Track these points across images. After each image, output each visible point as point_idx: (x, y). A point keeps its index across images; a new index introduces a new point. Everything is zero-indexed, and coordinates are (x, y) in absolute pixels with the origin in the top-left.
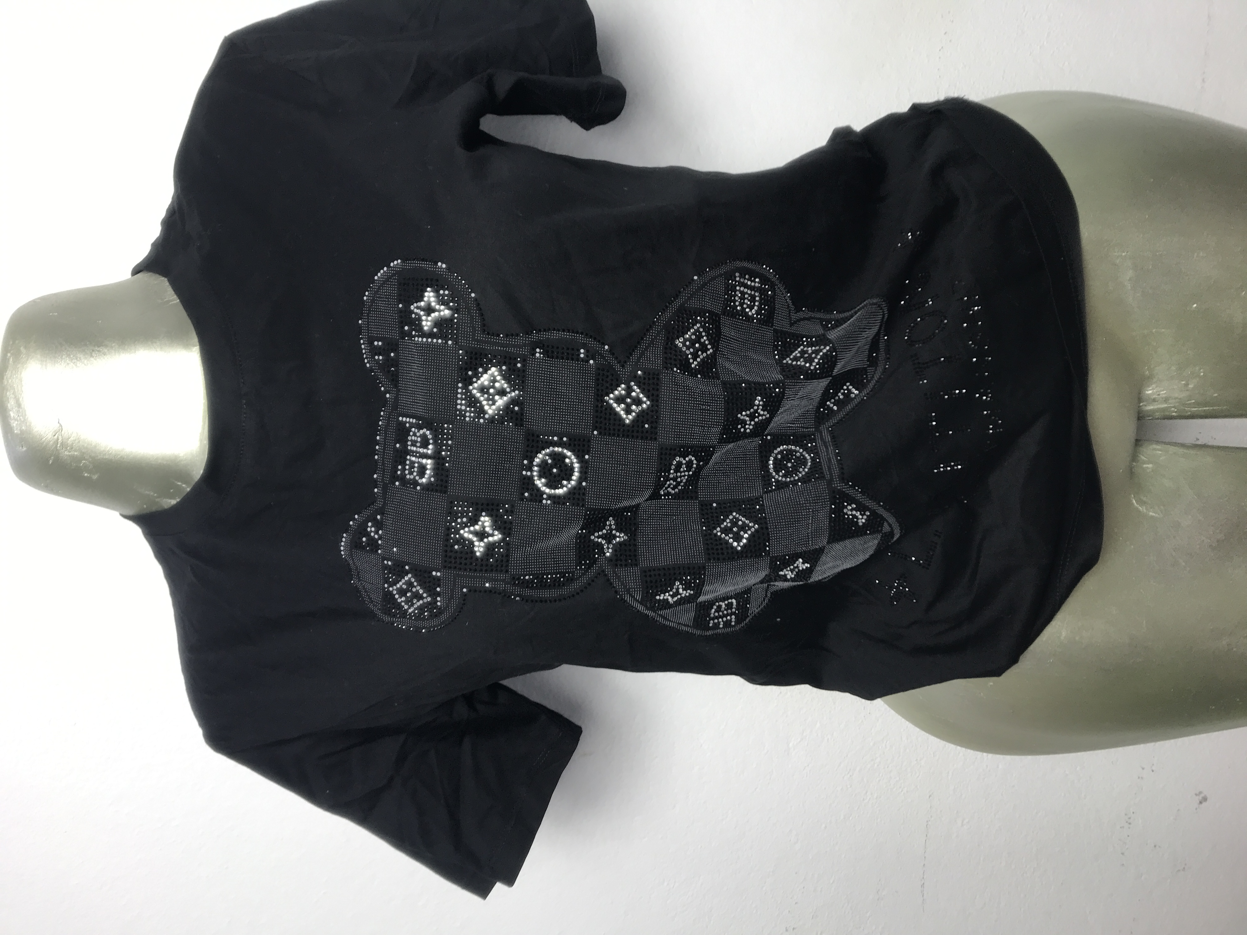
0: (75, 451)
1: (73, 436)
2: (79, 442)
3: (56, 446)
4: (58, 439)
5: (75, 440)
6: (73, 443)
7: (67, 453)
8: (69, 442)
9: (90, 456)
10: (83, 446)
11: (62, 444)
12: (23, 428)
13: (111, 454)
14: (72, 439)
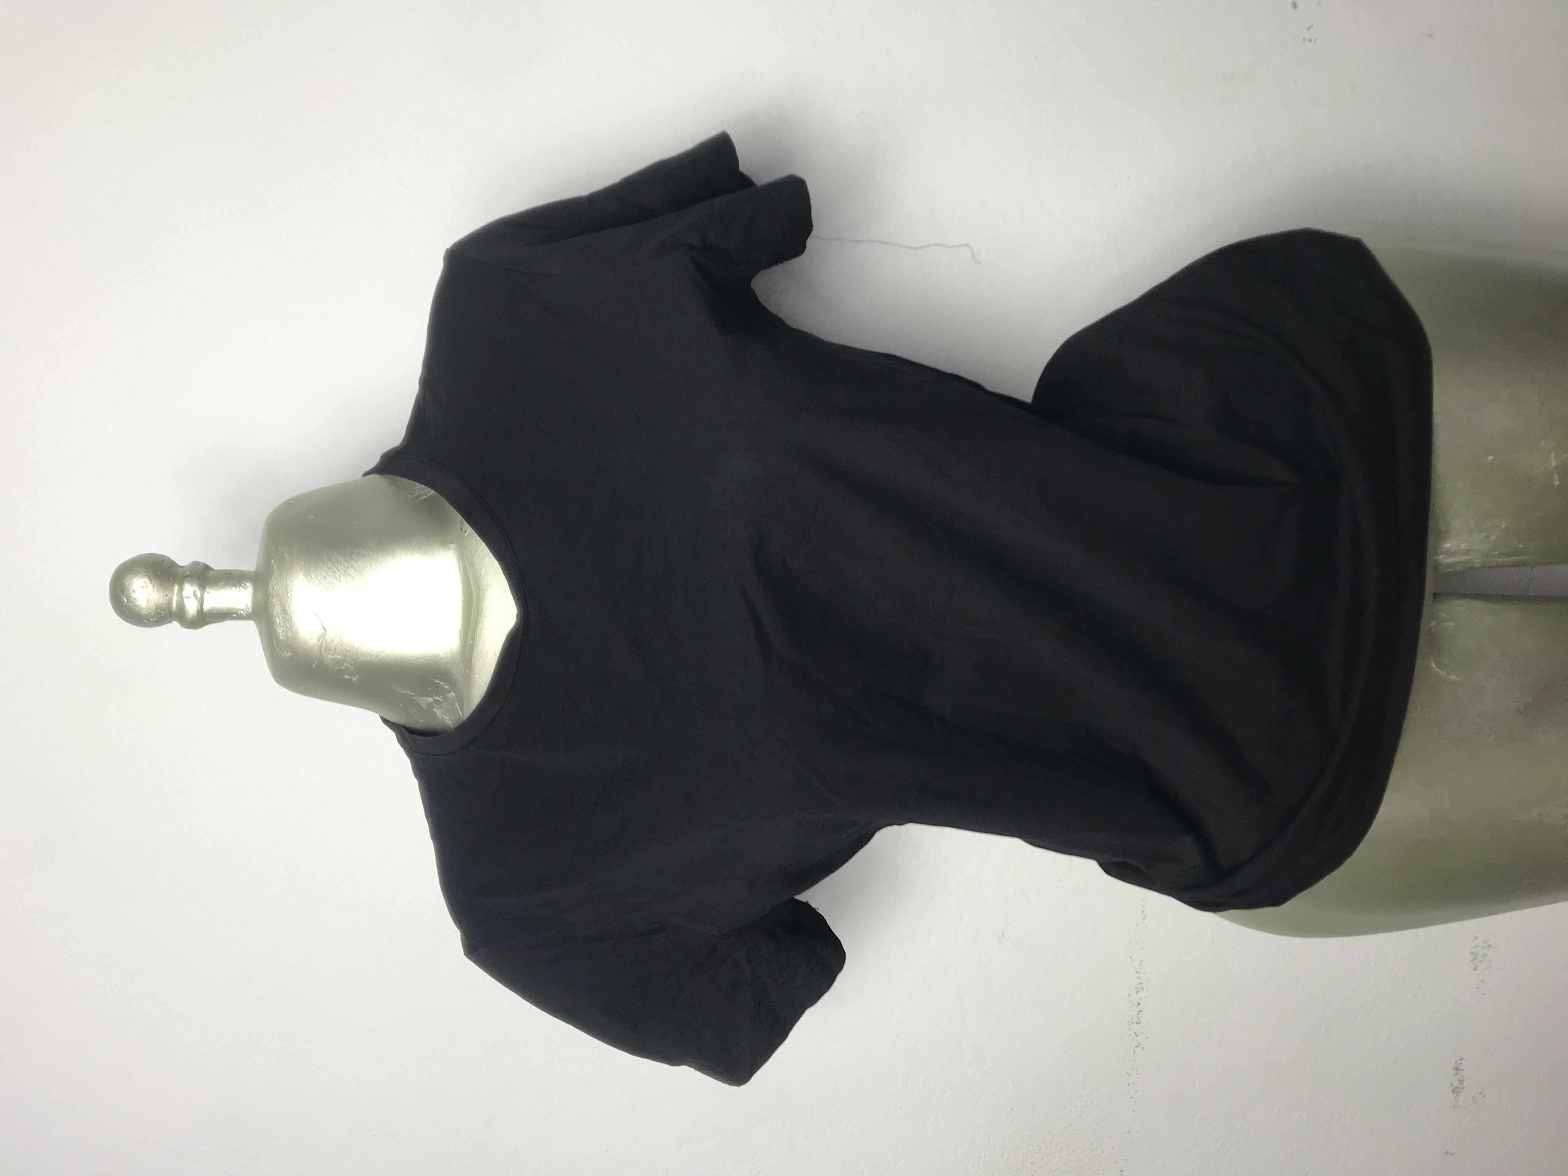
0: (338, 655)
1: (336, 639)
2: (342, 644)
3: (320, 651)
4: (322, 643)
5: (337, 644)
6: (336, 647)
7: (330, 657)
8: (333, 646)
9: (353, 659)
10: (345, 649)
11: (326, 648)
12: (289, 634)
13: (372, 655)
14: (335, 643)
